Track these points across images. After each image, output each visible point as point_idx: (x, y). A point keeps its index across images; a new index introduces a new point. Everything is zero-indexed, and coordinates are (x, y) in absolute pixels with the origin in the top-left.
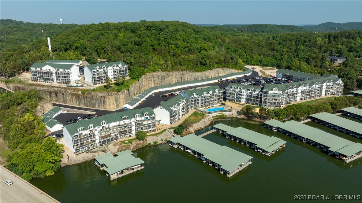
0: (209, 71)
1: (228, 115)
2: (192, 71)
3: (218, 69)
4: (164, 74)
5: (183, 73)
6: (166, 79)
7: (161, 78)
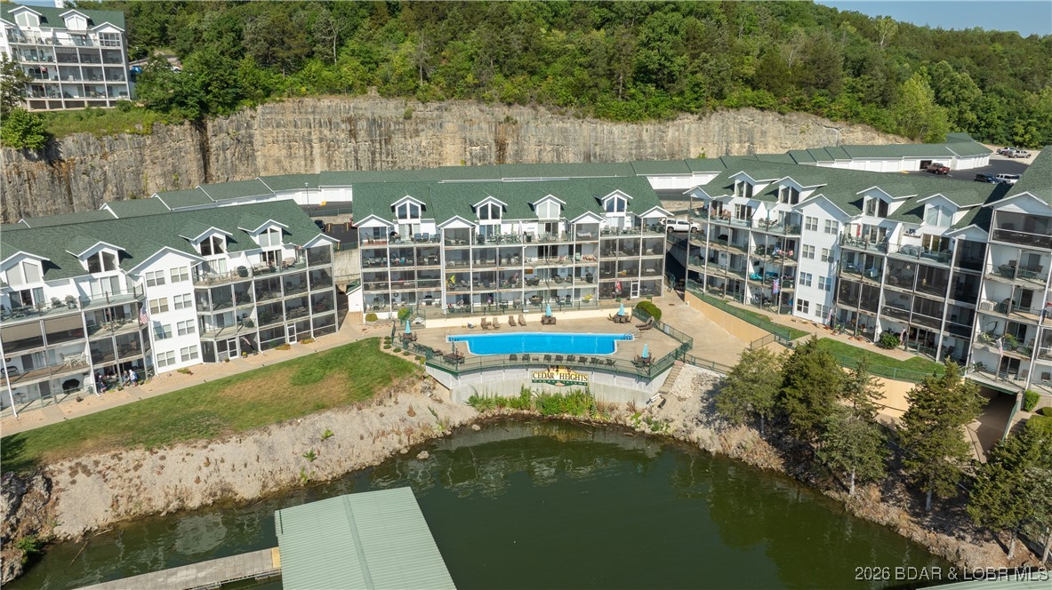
0: (688, 122)
1: (623, 407)
2: (572, 110)
3: (747, 117)
4: (391, 109)
5: (508, 119)
6: (398, 140)
7: (370, 133)
